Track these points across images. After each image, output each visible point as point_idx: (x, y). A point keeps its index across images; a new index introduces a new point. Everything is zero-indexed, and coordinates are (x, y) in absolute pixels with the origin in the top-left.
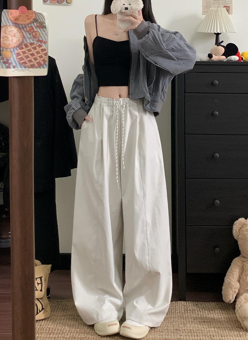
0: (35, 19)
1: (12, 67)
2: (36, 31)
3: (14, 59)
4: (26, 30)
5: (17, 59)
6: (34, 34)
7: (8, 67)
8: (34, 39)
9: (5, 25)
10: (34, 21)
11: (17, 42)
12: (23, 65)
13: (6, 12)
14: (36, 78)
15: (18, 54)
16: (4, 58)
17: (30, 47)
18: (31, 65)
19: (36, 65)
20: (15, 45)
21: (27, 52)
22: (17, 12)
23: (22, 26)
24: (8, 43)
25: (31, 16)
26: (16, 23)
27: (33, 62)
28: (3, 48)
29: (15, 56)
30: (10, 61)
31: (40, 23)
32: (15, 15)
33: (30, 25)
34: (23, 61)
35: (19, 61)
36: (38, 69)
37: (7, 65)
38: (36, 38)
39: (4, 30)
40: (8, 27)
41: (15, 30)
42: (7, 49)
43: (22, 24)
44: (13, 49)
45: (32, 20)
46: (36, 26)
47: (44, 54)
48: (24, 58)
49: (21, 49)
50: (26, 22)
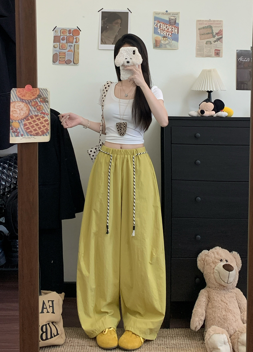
0: (39, 95)
1: (20, 136)
2: (40, 105)
3: (21, 128)
4: (32, 104)
5: (24, 128)
6: (38, 107)
7: (17, 136)
8: (39, 112)
9: (14, 101)
10: (38, 97)
11: (24, 115)
12: (29, 134)
13: (14, 90)
14: (40, 143)
15: (25, 125)
16: (13, 128)
17: (35, 119)
18: (36, 133)
19: (40, 133)
20: (22, 117)
21: (32, 122)
22: (24, 90)
23: (28, 101)
24: (16, 115)
25: (36, 93)
26: (24, 99)
27: (37, 131)
28: (12, 120)
29: (22, 127)
30: (18, 131)
31: (43, 98)
32: (22, 93)
33: (34, 100)
34: (29, 130)
35: (26, 130)
36: (42, 137)
37: (16, 134)
38: (40, 111)
39: (13, 105)
40: (16, 103)
41: (22, 105)
42: (15, 121)
43: (28, 99)
44: (21, 120)
45: (36, 96)
46: (40, 101)
47: (47, 124)
48: (30, 127)
49: (27, 120)
50: (31, 98)
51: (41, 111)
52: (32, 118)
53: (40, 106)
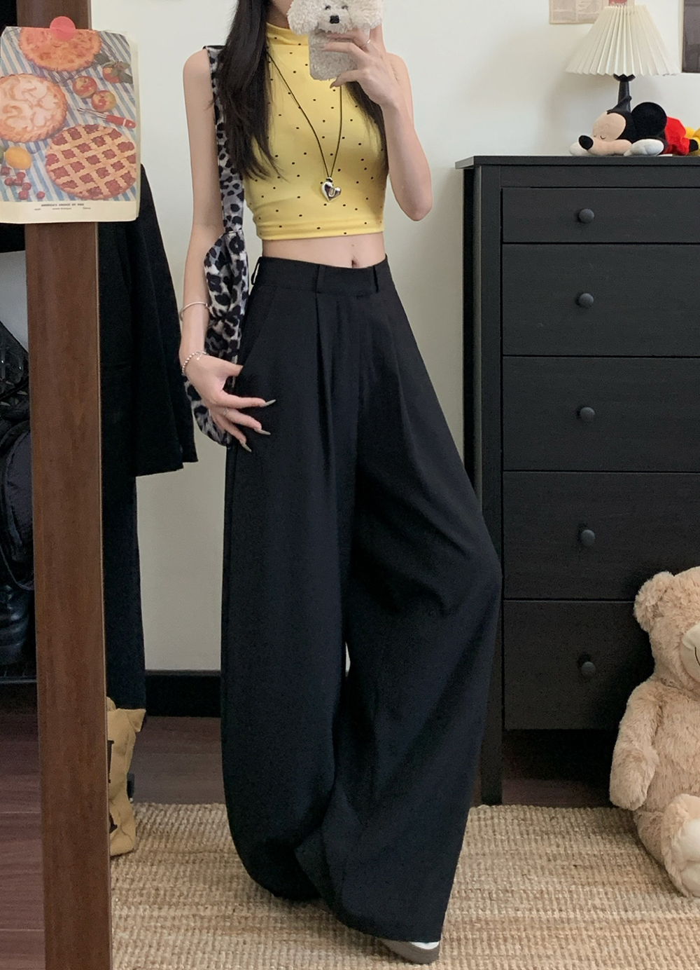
0: (99, 54)
1: (33, 197)
2: (103, 91)
3: (38, 171)
4: (74, 86)
5: (48, 172)
6: (96, 98)
7: (23, 197)
8: (99, 115)
9: (11, 72)
10: (95, 61)
11: (48, 123)
12: (66, 192)
13: (12, 34)
15: (51, 159)
17: (85, 138)
18: (89, 191)
19: (105, 190)
20: (40, 132)
22: (45, 34)
23: (62, 76)
24: (18, 125)
25: (88, 46)
26: (45, 68)
27: (94, 181)
28: (3, 140)
29: (41, 165)
30: (27, 179)
31: (113, 66)
32: (39, 44)
34: (66, 179)
35: (53, 177)
36: (112, 202)
38: (102, 110)
39: (8, 87)
40: (20, 79)
41: (41, 88)
42: (16, 143)
43: (59, 70)
44: (36, 143)
45: (90, 58)
46: (102, 76)
47: (128, 158)
48: (69, 168)
49: (57, 144)
50: (71, 65)
51: (107, 113)
52: (75, 134)
53: (102, 95)
